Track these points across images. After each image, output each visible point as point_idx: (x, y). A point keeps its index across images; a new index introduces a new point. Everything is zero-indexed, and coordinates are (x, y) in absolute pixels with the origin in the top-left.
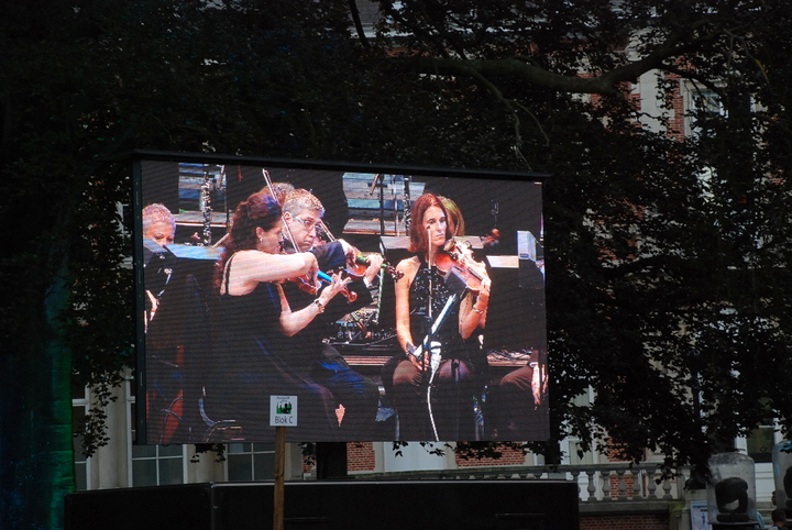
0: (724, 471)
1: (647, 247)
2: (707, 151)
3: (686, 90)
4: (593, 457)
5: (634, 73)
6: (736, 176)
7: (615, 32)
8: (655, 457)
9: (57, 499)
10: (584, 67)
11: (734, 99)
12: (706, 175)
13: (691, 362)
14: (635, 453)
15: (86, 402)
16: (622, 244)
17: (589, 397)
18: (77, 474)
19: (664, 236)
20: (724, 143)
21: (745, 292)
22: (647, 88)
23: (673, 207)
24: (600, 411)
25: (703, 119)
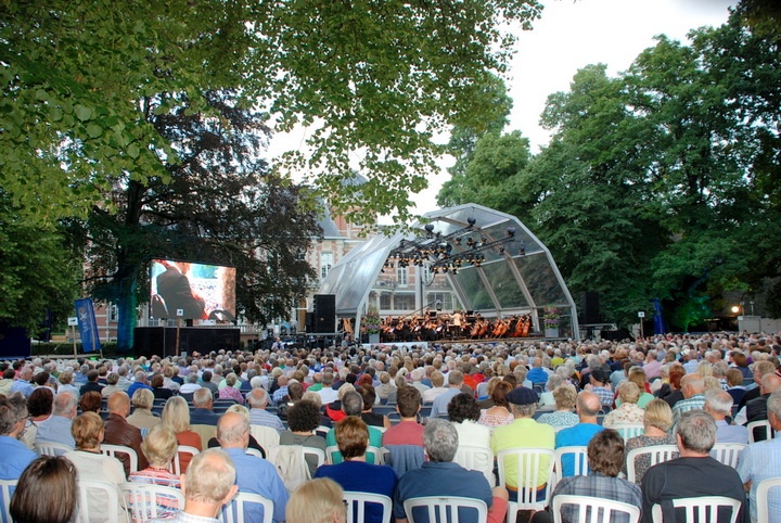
0: (269, 327)
1: (257, 282)
2: (269, 263)
3: (265, 251)
4: (244, 323)
5: (255, 247)
6: (275, 269)
7: (251, 239)
8: (256, 324)
9: (132, 329)
10: (245, 246)
11: (274, 254)
12: (269, 268)
13: (265, 306)
14: (252, 323)
15: (139, 308)
16: (251, 281)
17: (243, 312)
18: (136, 323)
19: (260, 280)
20: (272, 262)
21: (275, 291)
22: (258, 250)
23: (262, 274)
24: (246, 315)
25: (268, 257)
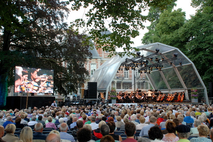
0: (68, 96)
1: (63, 76)
2: (68, 68)
3: (67, 63)
4: (57, 95)
5: (62, 61)
6: (71, 71)
7: (61, 58)
8: (62, 95)
9: (6, 97)
10: (58, 61)
11: (71, 64)
12: (68, 71)
13: (66, 87)
14: (61, 94)
15: (9, 88)
16: (60, 76)
17: (57, 89)
18: (8, 95)
19: (64, 76)
20: (70, 68)
21: (71, 81)
22: (63, 63)
23: (65, 73)
24: (58, 91)
25: (68, 66)
